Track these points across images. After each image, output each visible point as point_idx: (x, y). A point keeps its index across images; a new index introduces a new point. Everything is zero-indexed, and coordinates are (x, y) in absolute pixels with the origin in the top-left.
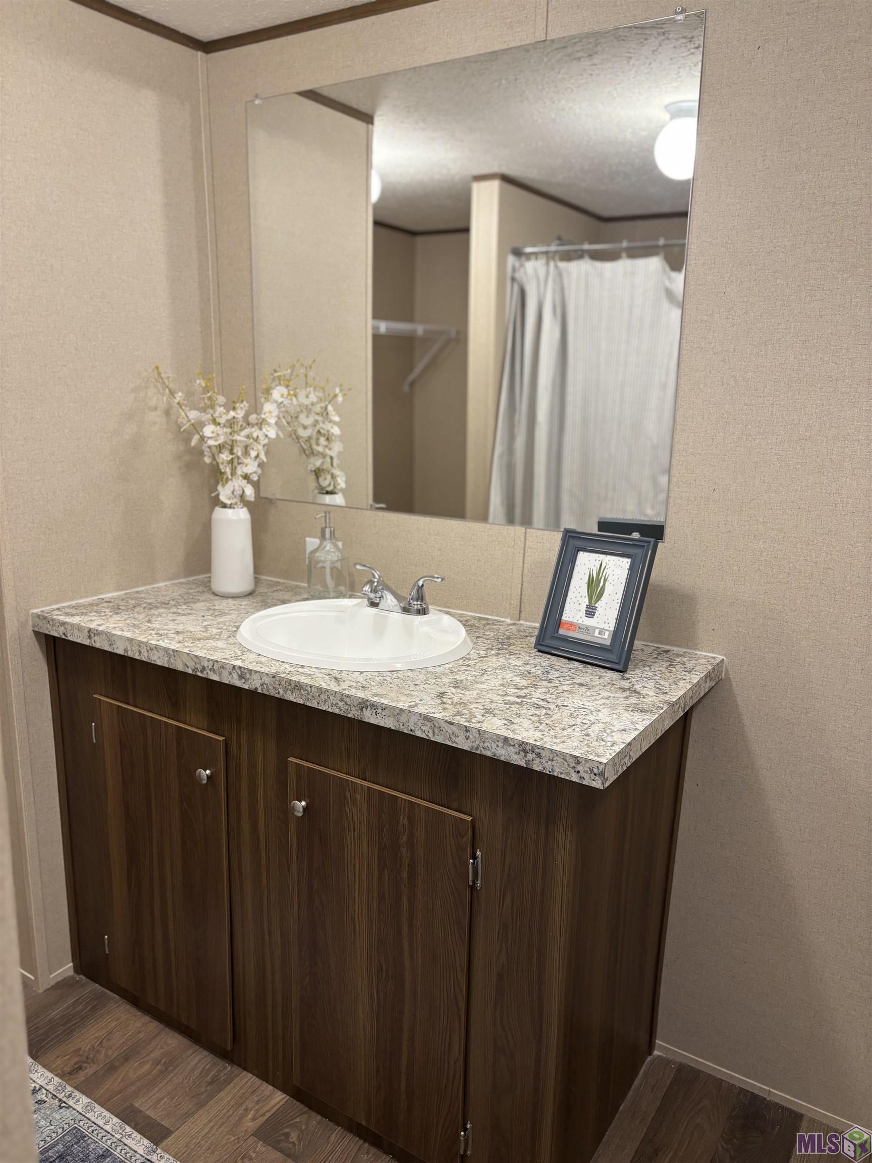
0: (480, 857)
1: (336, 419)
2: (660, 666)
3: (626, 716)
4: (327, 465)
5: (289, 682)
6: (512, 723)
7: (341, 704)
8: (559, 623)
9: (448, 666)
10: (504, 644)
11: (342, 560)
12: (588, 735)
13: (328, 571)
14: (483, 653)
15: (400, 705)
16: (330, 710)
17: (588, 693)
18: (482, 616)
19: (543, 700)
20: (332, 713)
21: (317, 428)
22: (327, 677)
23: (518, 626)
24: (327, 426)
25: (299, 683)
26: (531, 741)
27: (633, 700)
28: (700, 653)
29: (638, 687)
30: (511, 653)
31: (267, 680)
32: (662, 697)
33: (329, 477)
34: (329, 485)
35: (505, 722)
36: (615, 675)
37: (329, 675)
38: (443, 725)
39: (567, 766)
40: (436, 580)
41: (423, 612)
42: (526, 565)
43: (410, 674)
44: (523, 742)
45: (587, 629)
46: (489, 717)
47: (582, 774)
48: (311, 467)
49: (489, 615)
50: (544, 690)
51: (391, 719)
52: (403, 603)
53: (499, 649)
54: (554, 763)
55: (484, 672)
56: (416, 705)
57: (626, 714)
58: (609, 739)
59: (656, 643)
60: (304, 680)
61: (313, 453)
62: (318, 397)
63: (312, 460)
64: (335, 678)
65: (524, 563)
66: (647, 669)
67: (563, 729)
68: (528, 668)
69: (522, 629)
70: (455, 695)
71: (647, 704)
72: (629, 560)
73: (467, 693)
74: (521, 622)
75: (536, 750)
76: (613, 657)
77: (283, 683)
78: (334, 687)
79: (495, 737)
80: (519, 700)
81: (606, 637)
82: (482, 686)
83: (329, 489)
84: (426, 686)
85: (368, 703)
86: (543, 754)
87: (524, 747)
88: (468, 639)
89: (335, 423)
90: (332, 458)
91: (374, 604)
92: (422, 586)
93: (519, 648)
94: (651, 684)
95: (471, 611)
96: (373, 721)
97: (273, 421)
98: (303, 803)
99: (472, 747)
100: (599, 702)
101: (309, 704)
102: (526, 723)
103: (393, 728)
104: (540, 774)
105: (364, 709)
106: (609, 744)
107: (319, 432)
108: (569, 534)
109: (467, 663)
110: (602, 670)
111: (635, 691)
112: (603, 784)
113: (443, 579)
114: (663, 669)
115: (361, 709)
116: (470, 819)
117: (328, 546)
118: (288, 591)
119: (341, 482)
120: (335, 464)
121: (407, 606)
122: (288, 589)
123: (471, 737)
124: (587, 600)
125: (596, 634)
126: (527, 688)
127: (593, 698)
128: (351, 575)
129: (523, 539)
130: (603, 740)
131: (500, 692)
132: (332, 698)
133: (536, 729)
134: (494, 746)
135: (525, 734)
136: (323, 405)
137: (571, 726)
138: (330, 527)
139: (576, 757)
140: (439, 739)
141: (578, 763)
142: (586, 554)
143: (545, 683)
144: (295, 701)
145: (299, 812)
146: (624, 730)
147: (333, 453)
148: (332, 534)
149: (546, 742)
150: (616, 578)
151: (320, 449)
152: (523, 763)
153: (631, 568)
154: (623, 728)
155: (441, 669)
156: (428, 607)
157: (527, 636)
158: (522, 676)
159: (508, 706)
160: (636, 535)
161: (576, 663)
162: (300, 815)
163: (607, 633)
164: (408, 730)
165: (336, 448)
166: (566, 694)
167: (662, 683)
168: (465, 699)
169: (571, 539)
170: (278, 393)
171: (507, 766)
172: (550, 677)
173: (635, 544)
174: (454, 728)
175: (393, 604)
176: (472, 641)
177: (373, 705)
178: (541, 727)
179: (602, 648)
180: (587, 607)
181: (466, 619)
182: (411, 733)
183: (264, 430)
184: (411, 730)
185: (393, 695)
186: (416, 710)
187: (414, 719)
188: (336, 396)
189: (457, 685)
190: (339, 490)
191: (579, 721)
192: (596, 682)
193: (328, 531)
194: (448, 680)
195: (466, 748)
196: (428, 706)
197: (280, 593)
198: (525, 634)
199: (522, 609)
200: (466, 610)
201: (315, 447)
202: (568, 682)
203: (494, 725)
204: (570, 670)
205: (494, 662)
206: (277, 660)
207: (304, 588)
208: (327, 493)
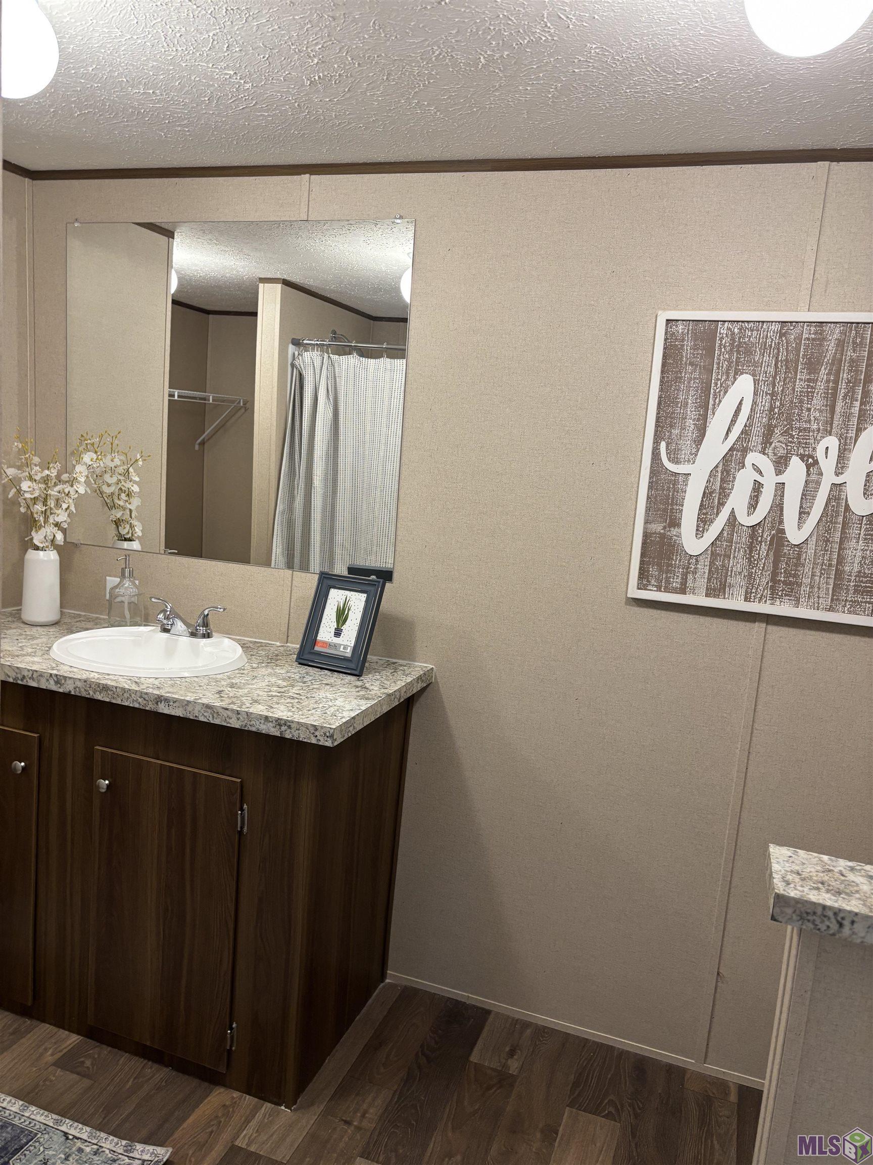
0: (246, 809)
1: (137, 479)
2: (388, 672)
3: (355, 702)
4: (127, 517)
5: (98, 685)
6: (272, 708)
7: (140, 700)
8: (315, 642)
9: (226, 674)
10: (273, 659)
11: (139, 595)
12: (326, 713)
13: (126, 605)
14: (255, 665)
15: (188, 698)
16: (131, 705)
17: (331, 689)
18: (257, 640)
19: (297, 694)
20: (133, 707)
21: (120, 486)
22: (129, 681)
23: (285, 648)
24: (128, 485)
25: (106, 685)
26: (284, 718)
27: (362, 693)
28: (417, 664)
29: (367, 685)
30: (277, 665)
31: (79, 684)
32: (383, 690)
33: (128, 526)
34: (128, 533)
35: (267, 707)
36: (353, 678)
37: (130, 680)
38: (221, 710)
39: (308, 733)
40: (219, 610)
41: (208, 636)
42: (292, 600)
43: (196, 679)
44: (279, 719)
45: (336, 646)
46: (256, 705)
47: (319, 737)
48: (113, 518)
49: (263, 639)
50: (298, 688)
51: (181, 709)
52: (191, 628)
53: (268, 663)
54: (300, 731)
55: (255, 677)
56: (200, 698)
57: (355, 701)
58: (340, 715)
59: (388, 657)
60: (109, 683)
61: (114, 506)
62: (120, 460)
63: (113, 511)
64: (136, 682)
65: (291, 598)
66: (377, 674)
67: (309, 710)
68: (289, 674)
69: (288, 649)
70: (232, 692)
71: (372, 695)
72: (366, 595)
73: (240, 690)
74: (288, 644)
75: (287, 724)
76: (352, 666)
77: (93, 686)
78: (134, 687)
79: (258, 717)
80: (279, 695)
81: (348, 651)
82: (250, 686)
83: (128, 536)
84: (208, 687)
85: (163, 698)
86: (293, 725)
87: (279, 722)
88: (244, 656)
89: (135, 482)
90: (131, 511)
91: (166, 630)
92: (208, 615)
93: (284, 662)
94: (378, 683)
95: (248, 637)
96: (166, 711)
97: (83, 480)
98: (107, 782)
99: (242, 725)
100: (338, 694)
101: (114, 701)
102: (282, 707)
103: (182, 716)
104: (291, 740)
105: (159, 703)
106: (339, 718)
107: (121, 489)
108: (323, 575)
109: (242, 672)
110: (344, 675)
111: (365, 688)
112: (332, 743)
113: (224, 609)
114: (388, 674)
115: (157, 703)
116: (239, 780)
117: (127, 583)
118: (90, 621)
119: (138, 531)
120: (133, 516)
121: (194, 631)
122: (88, 620)
123: (241, 718)
124: (335, 624)
125: (341, 649)
126: (286, 687)
127: (333, 692)
128: (146, 608)
129: (290, 579)
130: (335, 716)
131: (265, 690)
132: (133, 695)
133: (289, 711)
134: (258, 723)
135: (281, 714)
136: (125, 467)
137: (314, 709)
138: (129, 568)
139: (315, 726)
140: (217, 721)
141: (316, 730)
142: (336, 590)
143: (301, 684)
144: (102, 699)
145: (103, 788)
146: (352, 710)
147: (133, 507)
148: (131, 574)
149: (295, 718)
150: (356, 608)
151: (121, 503)
152: (278, 734)
153: (367, 601)
154: (351, 708)
155: (221, 676)
156: (212, 632)
157: (291, 654)
158: (284, 680)
159: (270, 698)
160: (373, 577)
161: (326, 671)
162: (104, 791)
163: (349, 648)
164: (193, 716)
165: (135, 503)
166: (315, 690)
167: (386, 682)
168: (238, 694)
169: (325, 580)
170: (88, 458)
171: (268, 737)
172: (305, 680)
173: (372, 584)
174: (229, 713)
175: (182, 629)
176: (247, 657)
177: (166, 700)
178: (293, 710)
179: (345, 659)
180: (336, 629)
181: (243, 642)
182: (196, 719)
183: (75, 486)
184: (196, 716)
185: (181, 692)
186: (200, 701)
187: (198, 708)
188: (137, 461)
189: (232, 686)
190: (136, 538)
191: (321, 705)
192: (339, 682)
193: (127, 570)
194: (226, 683)
195: (237, 726)
196: (209, 698)
197: (83, 622)
198: (290, 653)
199: (289, 634)
200: (244, 636)
201: (116, 501)
202: (318, 683)
203: (259, 709)
204: (321, 675)
205: (263, 671)
206: (86, 670)
207: (104, 619)
208: (126, 540)
